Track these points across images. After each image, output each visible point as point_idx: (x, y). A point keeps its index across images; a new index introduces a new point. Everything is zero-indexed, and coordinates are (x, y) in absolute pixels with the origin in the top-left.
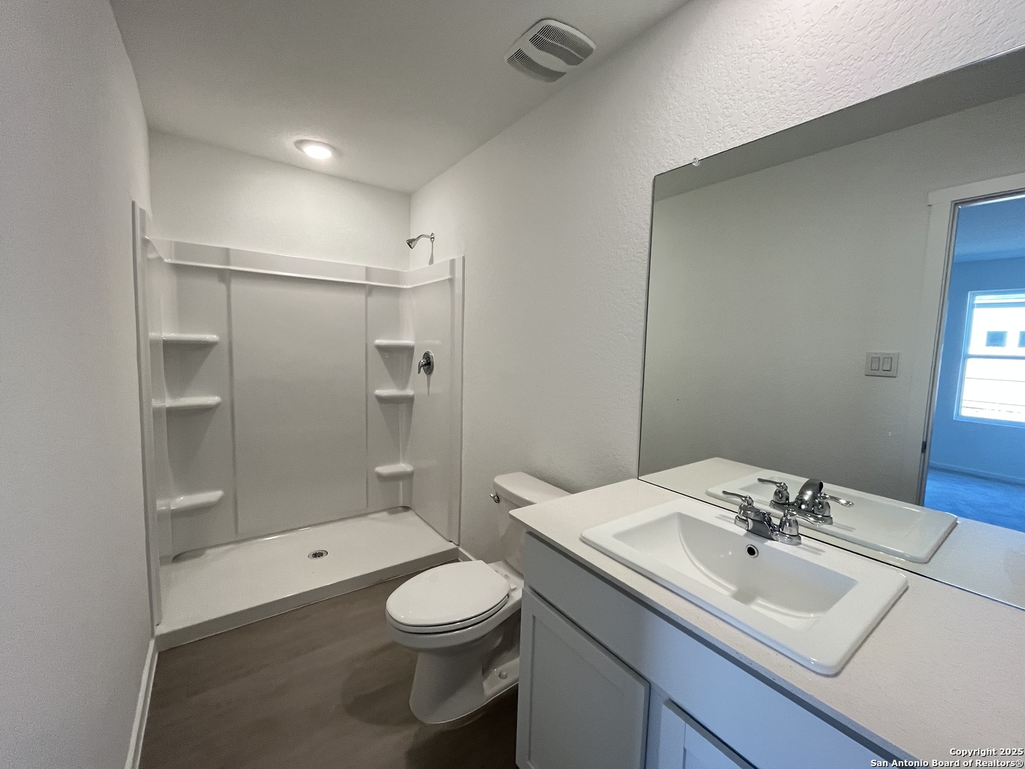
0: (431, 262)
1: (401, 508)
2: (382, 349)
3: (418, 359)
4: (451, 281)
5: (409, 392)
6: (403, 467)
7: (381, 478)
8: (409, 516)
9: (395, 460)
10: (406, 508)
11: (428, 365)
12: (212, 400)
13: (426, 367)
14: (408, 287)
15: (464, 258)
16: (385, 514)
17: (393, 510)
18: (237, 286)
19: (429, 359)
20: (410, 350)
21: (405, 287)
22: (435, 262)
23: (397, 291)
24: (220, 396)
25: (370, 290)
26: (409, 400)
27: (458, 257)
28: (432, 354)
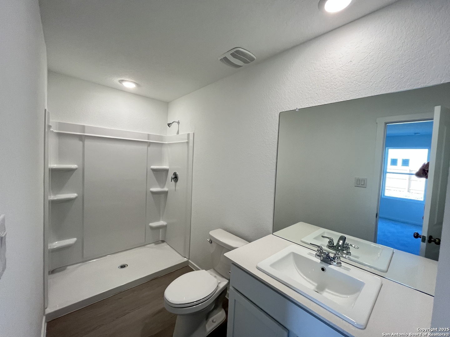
0: (178, 133)
1: (160, 241)
2: (154, 170)
3: (171, 175)
4: (188, 143)
5: (166, 189)
6: (162, 223)
7: (152, 228)
8: (164, 245)
9: (158, 220)
10: (163, 241)
11: (176, 178)
12: (73, 195)
13: (174, 179)
14: (167, 143)
15: (194, 133)
16: (153, 245)
17: (157, 242)
18: (88, 143)
19: (176, 175)
20: (166, 171)
21: (165, 143)
22: (180, 134)
23: (162, 144)
24: (77, 193)
25: (149, 144)
26: (166, 193)
27: (191, 133)
28: (177, 173)
